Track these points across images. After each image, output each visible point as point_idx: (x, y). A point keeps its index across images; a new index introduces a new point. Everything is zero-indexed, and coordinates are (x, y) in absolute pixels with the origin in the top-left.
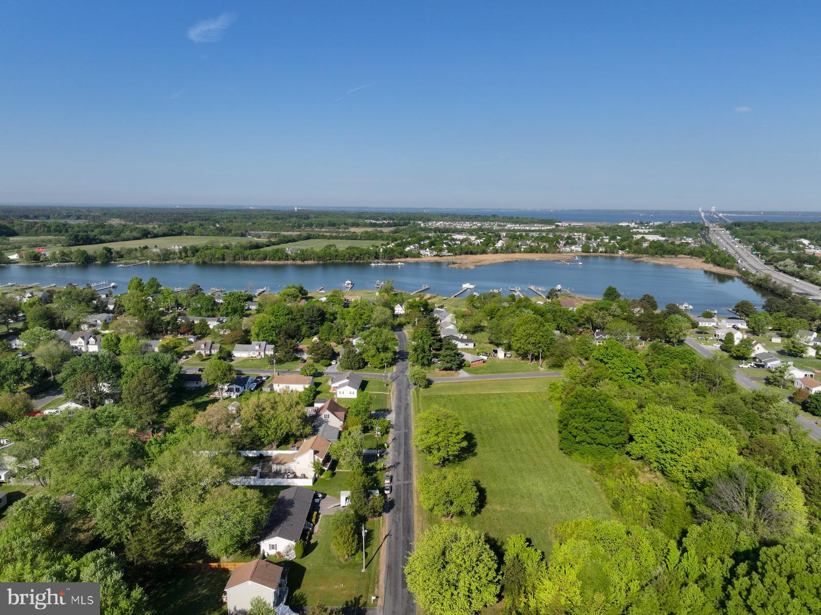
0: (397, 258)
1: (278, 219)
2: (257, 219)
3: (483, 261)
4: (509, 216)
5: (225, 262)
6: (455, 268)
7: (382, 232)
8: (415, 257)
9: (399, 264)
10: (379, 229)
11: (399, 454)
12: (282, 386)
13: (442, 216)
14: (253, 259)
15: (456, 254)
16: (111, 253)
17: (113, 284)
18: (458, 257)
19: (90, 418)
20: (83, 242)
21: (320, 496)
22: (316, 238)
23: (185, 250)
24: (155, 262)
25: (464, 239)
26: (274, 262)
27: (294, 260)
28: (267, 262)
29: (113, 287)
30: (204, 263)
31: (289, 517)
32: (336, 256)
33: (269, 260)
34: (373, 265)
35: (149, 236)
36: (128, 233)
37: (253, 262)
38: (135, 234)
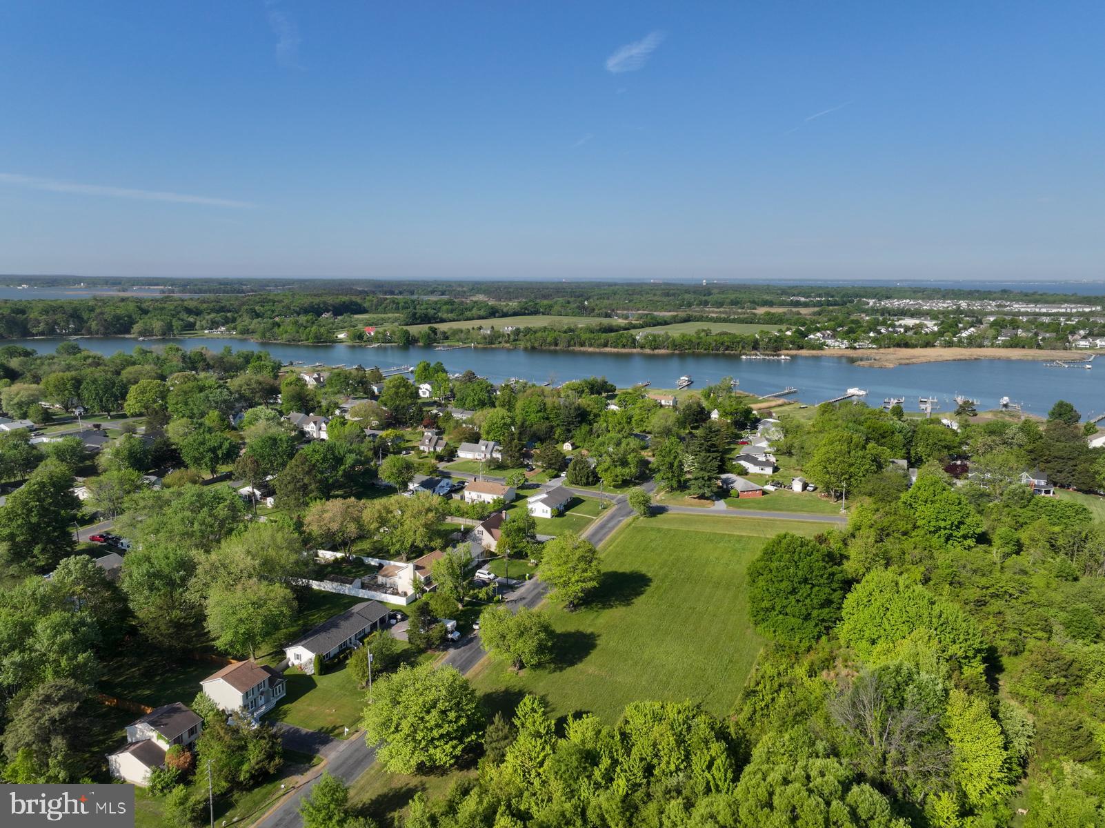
0: (787, 349)
1: (668, 295)
2: (642, 295)
3: (919, 357)
4: (1032, 292)
5: (557, 348)
6: (863, 366)
7: (799, 313)
8: (814, 349)
9: (783, 357)
10: (795, 310)
11: (534, 589)
12: (474, 495)
13: (914, 292)
14: (591, 345)
15: (880, 347)
16: (436, 334)
17: (411, 369)
18: (882, 350)
19: (193, 496)
20: (421, 321)
21: (399, 617)
22: (698, 321)
23: (517, 332)
24: (480, 346)
25: (916, 324)
26: (615, 350)
27: (642, 348)
28: (607, 349)
29: (412, 372)
30: (533, 348)
31: (334, 630)
32: (698, 344)
33: (611, 347)
34: (744, 357)
35: (497, 315)
36: (475, 311)
37: (591, 349)
38: (482, 313)
